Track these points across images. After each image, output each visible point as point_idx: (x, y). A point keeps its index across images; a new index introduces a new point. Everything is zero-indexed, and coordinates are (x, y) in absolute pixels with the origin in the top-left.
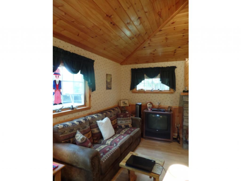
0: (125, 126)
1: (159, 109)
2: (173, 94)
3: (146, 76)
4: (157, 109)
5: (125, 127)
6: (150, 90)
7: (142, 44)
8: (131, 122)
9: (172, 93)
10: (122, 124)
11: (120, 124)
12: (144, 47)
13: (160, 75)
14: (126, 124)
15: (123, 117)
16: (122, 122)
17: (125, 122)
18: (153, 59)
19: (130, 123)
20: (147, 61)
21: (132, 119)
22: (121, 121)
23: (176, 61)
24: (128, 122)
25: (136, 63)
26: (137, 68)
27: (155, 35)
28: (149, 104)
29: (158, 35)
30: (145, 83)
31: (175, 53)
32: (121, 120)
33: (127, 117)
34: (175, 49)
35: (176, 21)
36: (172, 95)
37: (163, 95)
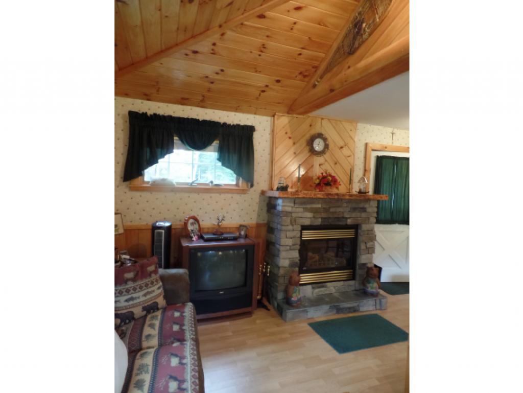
0: (144, 309)
1: (219, 234)
2: (245, 193)
3: (180, 142)
4: (214, 234)
5: (145, 312)
6: (187, 184)
7: (193, 37)
8: (161, 290)
9: (243, 191)
10: (134, 306)
11: (126, 307)
12: (195, 52)
13: (217, 145)
14: (145, 301)
15: (134, 280)
16: (132, 299)
17: (145, 295)
18: (203, 96)
19: (158, 296)
20: (183, 99)
21: (163, 278)
22: (128, 297)
23: (255, 114)
24: (154, 291)
25: (147, 97)
26: (150, 113)
27: (242, 24)
28: (192, 224)
29: (251, 27)
30: (170, 162)
31: (262, 93)
32: (128, 291)
33: (150, 275)
34: (268, 84)
35: (305, 7)
36: (243, 195)
37: (223, 196)
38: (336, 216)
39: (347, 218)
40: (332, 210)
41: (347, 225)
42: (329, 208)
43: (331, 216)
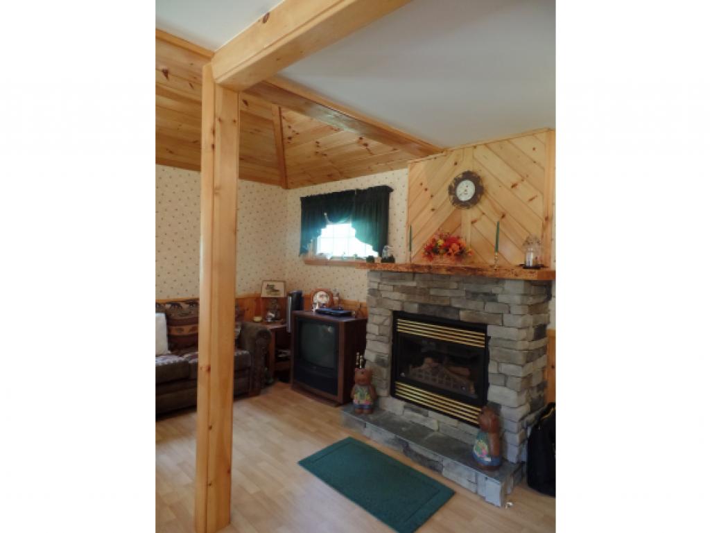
1: (338, 310)
6: (339, 258)
20: (328, 176)
38: (438, 302)
39: (459, 309)
40: (432, 292)
41: (459, 321)
42: (429, 288)
43: (431, 302)
